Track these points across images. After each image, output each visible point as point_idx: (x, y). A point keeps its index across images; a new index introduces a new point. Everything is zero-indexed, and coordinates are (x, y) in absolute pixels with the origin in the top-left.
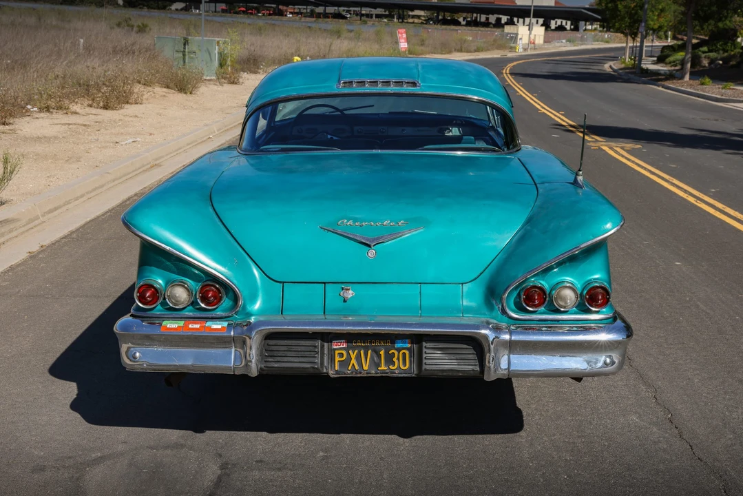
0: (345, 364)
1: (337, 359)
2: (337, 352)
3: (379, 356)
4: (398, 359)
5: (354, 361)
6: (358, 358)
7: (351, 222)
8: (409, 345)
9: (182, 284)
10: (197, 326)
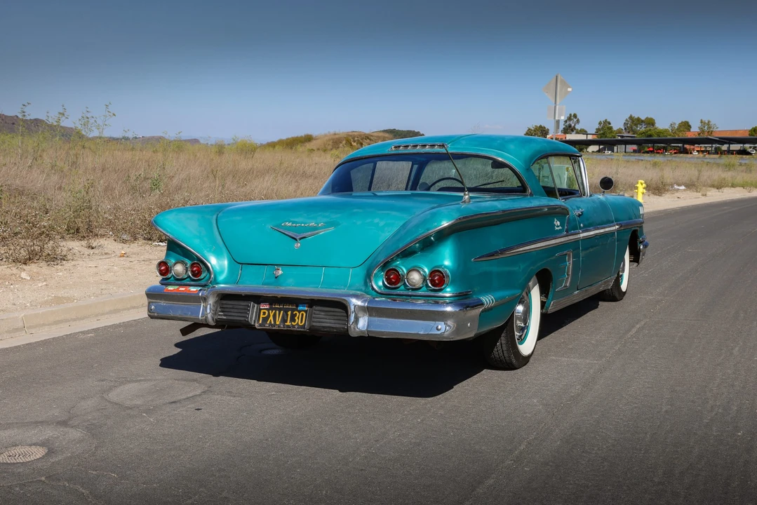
0: (265, 320)
1: (262, 316)
2: (262, 311)
3: (287, 315)
4: (298, 318)
5: (271, 318)
6: (274, 316)
7: (290, 224)
8: (306, 309)
9: (183, 263)
10: (183, 289)
